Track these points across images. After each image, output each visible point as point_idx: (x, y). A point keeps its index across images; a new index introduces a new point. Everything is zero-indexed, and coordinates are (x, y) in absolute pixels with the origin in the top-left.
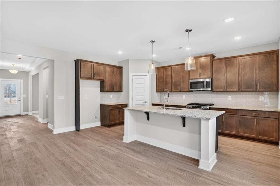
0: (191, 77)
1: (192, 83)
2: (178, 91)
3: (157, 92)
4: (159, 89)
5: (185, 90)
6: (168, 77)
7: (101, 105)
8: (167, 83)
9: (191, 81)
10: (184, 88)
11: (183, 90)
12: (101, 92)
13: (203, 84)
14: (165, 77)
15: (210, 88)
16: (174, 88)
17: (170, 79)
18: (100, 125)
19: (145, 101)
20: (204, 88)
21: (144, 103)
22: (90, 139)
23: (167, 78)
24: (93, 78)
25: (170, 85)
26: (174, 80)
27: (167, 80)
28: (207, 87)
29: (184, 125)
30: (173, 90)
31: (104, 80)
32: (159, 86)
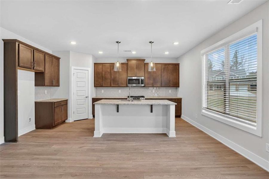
0: (129, 75)
1: (129, 80)
2: (117, 86)
3: (94, 87)
4: (97, 84)
5: (123, 86)
6: (107, 73)
7: (36, 103)
8: (106, 79)
9: (129, 78)
10: (123, 84)
11: (121, 86)
12: (35, 86)
13: (138, 81)
14: (103, 73)
15: (143, 84)
16: (113, 83)
17: (109, 75)
18: (35, 129)
19: (86, 96)
20: (139, 84)
21: (86, 98)
22: (53, 145)
23: (106, 75)
24: (33, 68)
25: (109, 81)
26: (112, 77)
27: (106, 76)
28: (141, 84)
29: (152, 111)
30: (112, 85)
31: (44, 72)
32: (97, 81)
